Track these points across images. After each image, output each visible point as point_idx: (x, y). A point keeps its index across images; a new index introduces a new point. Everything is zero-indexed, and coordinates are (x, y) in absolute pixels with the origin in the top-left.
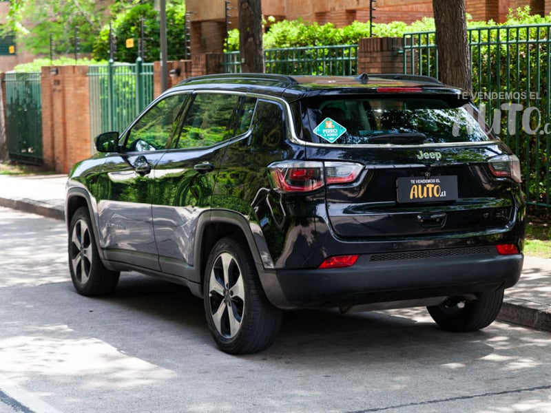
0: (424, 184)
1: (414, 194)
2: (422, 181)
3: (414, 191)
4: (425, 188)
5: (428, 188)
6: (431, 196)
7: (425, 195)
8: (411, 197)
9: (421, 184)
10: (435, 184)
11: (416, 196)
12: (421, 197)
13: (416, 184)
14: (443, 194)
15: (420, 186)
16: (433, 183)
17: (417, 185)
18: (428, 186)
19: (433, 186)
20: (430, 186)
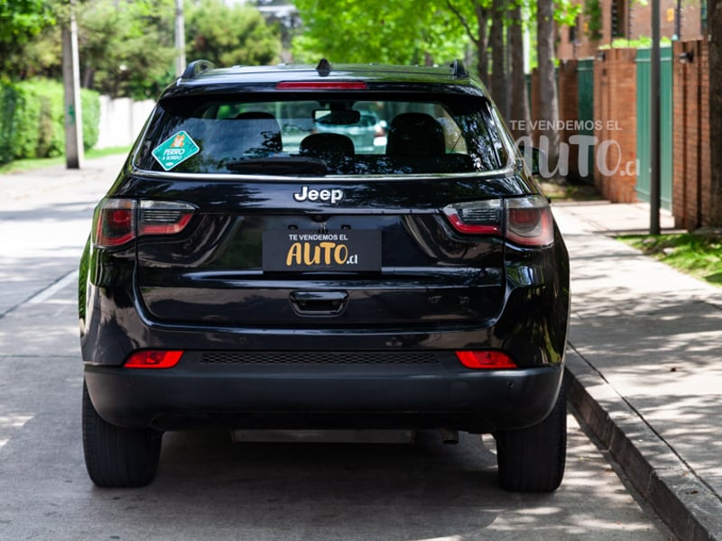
0: (314, 244)
1: (294, 258)
2: (311, 237)
3: (295, 252)
4: (317, 250)
5: (323, 250)
6: (328, 261)
7: (317, 259)
8: (289, 262)
9: (309, 241)
10: (338, 242)
11: (299, 261)
12: (307, 262)
13: (299, 241)
14: (353, 260)
15: (307, 246)
16: (333, 241)
17: (303, 243)
18: (322, 245)
19: (333, 245)
20: (328, 246)
